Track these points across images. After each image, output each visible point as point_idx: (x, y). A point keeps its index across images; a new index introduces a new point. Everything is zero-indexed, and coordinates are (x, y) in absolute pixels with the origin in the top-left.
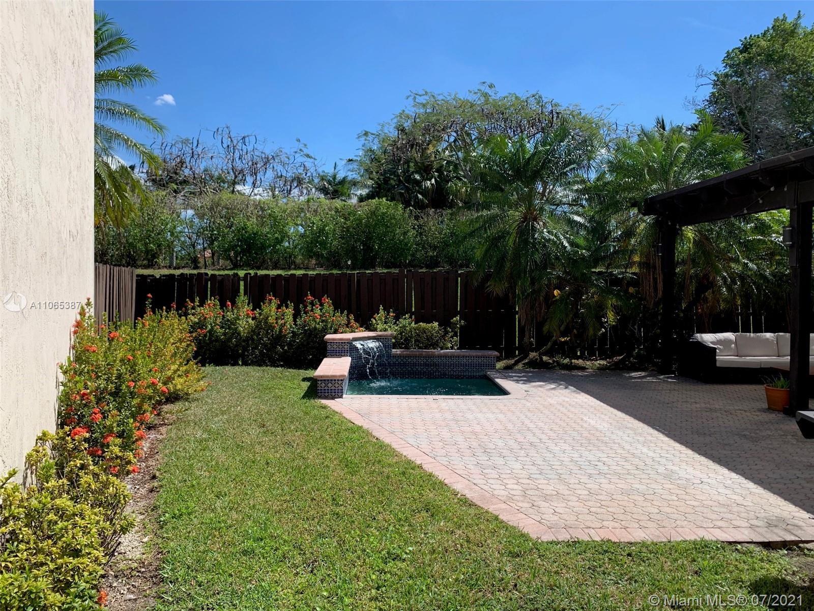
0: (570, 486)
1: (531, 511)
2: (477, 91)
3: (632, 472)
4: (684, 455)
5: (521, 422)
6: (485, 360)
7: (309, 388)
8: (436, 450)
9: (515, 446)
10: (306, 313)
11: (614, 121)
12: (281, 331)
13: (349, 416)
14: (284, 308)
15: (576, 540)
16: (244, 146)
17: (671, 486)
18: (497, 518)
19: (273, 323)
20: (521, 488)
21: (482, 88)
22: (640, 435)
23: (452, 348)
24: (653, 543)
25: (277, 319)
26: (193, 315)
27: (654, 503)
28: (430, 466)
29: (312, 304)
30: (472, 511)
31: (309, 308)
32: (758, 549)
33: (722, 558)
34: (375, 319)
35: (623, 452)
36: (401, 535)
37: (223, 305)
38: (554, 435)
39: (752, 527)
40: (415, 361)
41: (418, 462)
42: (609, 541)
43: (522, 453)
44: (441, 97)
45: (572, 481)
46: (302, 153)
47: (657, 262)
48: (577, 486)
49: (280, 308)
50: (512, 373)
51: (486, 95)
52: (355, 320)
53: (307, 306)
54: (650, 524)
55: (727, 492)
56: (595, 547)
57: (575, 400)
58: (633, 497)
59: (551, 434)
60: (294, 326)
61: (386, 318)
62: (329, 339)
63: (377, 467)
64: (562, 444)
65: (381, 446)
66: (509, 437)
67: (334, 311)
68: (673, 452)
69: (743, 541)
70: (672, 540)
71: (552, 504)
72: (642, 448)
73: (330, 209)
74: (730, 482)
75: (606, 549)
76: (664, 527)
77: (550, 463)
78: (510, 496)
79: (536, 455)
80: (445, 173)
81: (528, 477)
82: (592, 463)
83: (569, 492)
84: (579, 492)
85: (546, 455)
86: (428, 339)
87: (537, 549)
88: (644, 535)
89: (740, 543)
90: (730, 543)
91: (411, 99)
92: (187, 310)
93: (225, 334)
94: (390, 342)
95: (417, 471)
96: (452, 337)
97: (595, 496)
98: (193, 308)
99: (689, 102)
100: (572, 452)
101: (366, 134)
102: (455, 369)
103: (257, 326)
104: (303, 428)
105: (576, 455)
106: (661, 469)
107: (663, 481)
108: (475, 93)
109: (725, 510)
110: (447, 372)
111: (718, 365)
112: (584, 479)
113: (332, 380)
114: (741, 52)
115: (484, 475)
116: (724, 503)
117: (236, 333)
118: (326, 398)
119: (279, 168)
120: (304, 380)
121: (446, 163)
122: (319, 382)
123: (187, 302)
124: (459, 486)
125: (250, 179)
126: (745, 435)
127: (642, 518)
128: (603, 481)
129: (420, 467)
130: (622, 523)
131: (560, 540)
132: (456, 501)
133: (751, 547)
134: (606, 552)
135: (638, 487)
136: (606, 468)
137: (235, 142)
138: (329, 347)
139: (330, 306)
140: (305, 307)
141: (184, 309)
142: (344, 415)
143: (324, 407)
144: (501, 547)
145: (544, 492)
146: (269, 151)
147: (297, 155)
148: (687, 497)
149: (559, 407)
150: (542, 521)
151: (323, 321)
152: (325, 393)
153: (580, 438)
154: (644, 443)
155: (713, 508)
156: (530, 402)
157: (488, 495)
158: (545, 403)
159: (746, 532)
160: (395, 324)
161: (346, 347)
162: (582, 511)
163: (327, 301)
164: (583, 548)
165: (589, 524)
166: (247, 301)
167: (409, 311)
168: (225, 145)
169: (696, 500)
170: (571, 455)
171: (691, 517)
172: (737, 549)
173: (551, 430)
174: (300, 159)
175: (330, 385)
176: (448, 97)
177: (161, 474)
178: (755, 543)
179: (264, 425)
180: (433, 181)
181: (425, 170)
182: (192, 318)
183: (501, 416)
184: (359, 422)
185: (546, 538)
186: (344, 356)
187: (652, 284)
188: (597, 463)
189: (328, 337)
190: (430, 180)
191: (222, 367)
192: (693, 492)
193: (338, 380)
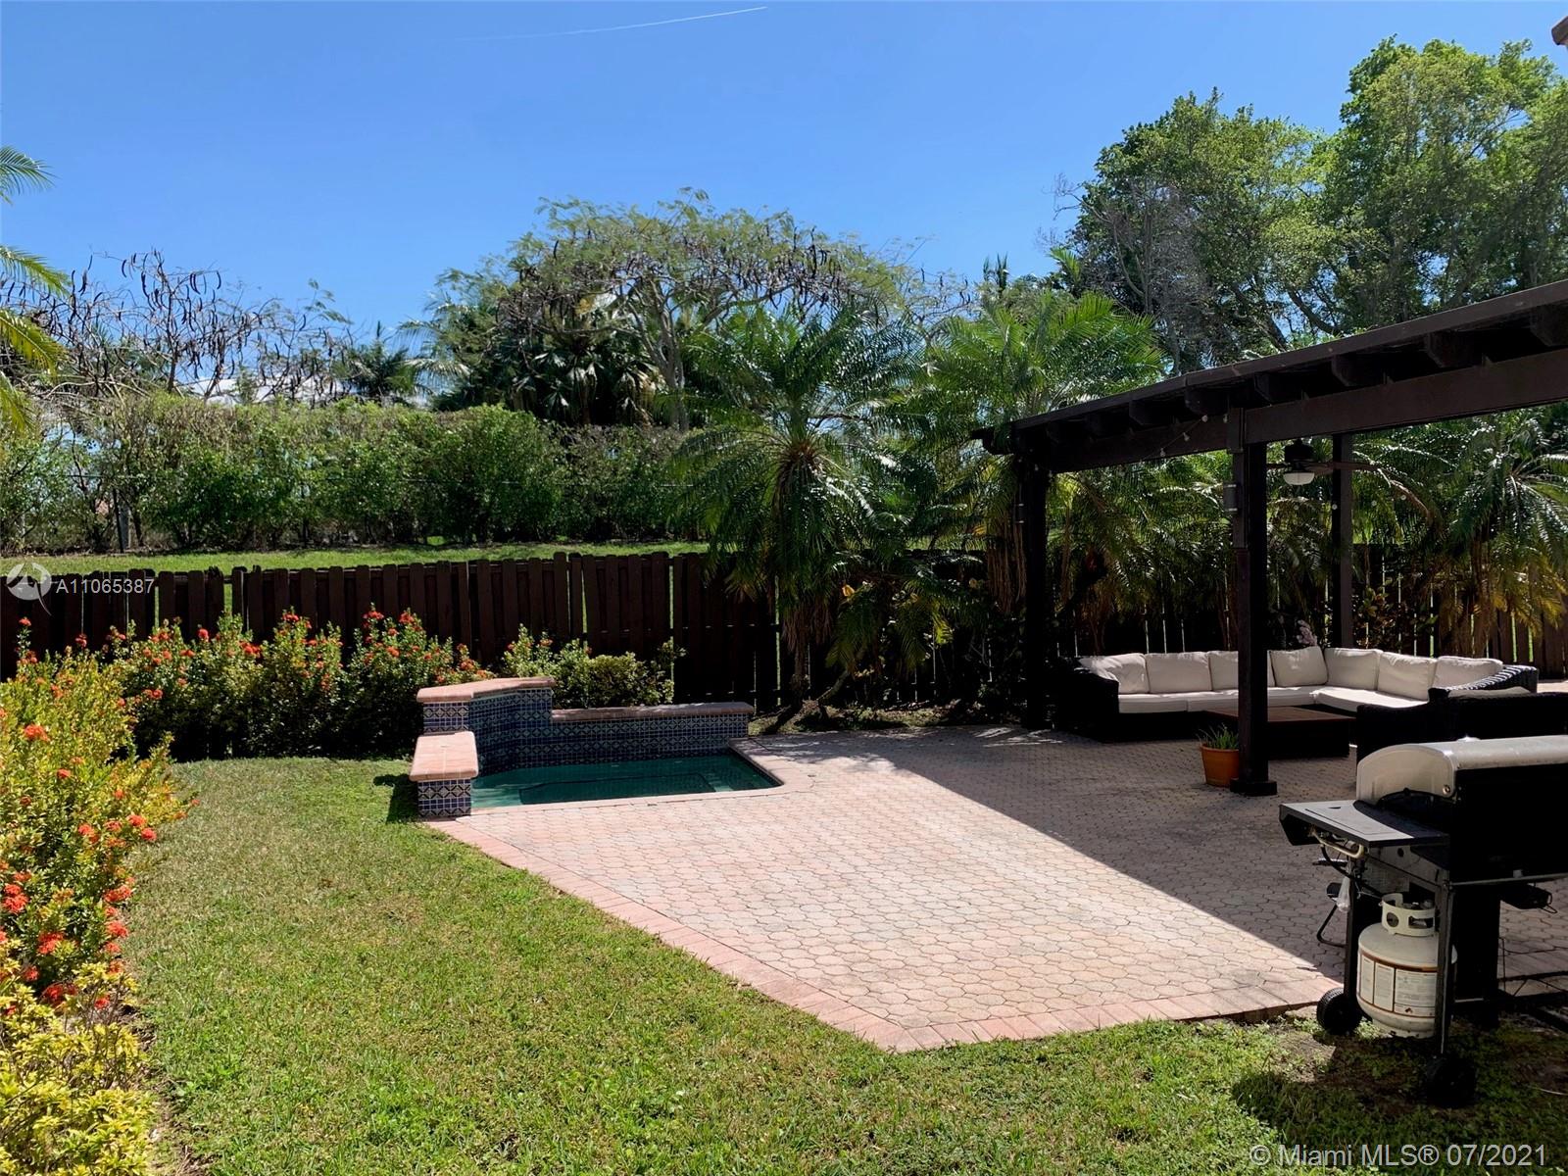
0: (923, 949)
1: (868, 1000)
2: (673, 204)
3: (1017, 914)
4: (1094, 878)
5: (815, 836)
6: (728, 722)
7: (393, 798)
8: (677, 904)
9: (816, 883)
10: (367, 645)
11: (918, 268)
12: (317, 685)
13: (497, 851)
14: (322, 637)
15: (954, 1044)
16: (192, 293)
17: (1083, 934)
18: (814, 1021)
19: (300, 669)
20: (842, 962)
21: (685, 199)
22: (1018, 845)
23: (663, 700)
24: (1073, 1036)
25: (307, 659)
26: (126, 657)
27: (1063, 966)
28: (674, 937)
29: (380, 626)
30: (768, 1012)
31: (373, 635)
32: (1228, 1027)
33: (1180, 1048)
34: (511, 651)
35: (997, 879)
36: (657, 1073)
37: (190, 635)
38: (876, 856)
39: (1215, 991)
40: (596, 729)
41: (652, 931)
42: (1006, 1040)
43: (830, 896)
44: (603, 213)
45: (925, 940)
46: (322, 310)
47: (1015, 534)
48: (934, 949)
49: (314, 638)
50: (781, 741)
51: (691, 212)
52: (473, 656)
53: (370, 631)
54: (1063, 1004)
55: (1170, 935)
56: (986, 1053)
57: (897, 787)
58: (1029, 959)
59: (870, 854)
60: (343, 672)
61: (534, 649)
62: (429, 699)
63: (578, 947)
64: (894, 873)
65: (575, 907)
66: (802, 867)
67: (428, 638)
68: (1076, 873)
69: (1205, 1015)
70: (1102, 1027)
71: (901, 984)
72: (1026, 870)
73: (387, 425)
74: (1170, 918)
75: (1004, 1054)
76: (1086, 1006)
77: (881, 909)
78: (827, 977)
79: (854, 897)
80: (614, 354)
81: (850, 939)
82: (949, 903)
83: (924, 961)
84: (940, 959)
85: (871, 896)
86: (616, 686)
87: (894, 1067)
88: (1058, 1024)
89: (1201, 1019)
90: (1188, 1021)
91: (546, 213)
92: (112, 648)
93: (197, 694)
94: (546, 697)
95: (654, 949)
96: (662, 679)
97: (967, 963)
98: (124, 644)
99: (1045, 238)
100: (914, 886)
101: (454, 276)
102: (673, 741)
103: (266, 676)
104: (411, 884)
105: (921, 892)
106: (1063, 906)
107: (1069, 927)
108: (672, 208)
109: (1172, 967)
110: (659, 747)
111: (1122, 710)
112: (944, 934)
113: (447, 782)
114: (1126, 151)
115: (775, 943)
116: (1167, 955)
117: (221, 692)
118: (437, 817)
119: (272, 341)
120: (379, 781)
121: (617, 336)
122: (422, 788)
123: (111, 633)
124: (734, 968)
125: (208, 362)
126: (1180, 835)
127: (1049, 994)
128: (974, 934)
129: (657, 939)
130: (1020, 1006)
131: (928, 1048)
132: (736, 996)
133: (1219, 1024)
134: (1004, 1059)
135: (1032, 941)
136: (975, 911)
137: (173, 285)
138: (428, 713)
139: (417, 630)
140: (366, 633)
141: (105, 647)
142: (484, 850)
143: (440, 837)
144: (833, 1070)
145: (883, 964)
146: (250, 305)
147: (311, 315)
148: (1111, 951)
149: (873, 803)
150: (891, 1017)
151: (404, 661)
152: (435, 807)
153: (922, 860)
154: (1027, 861)
155: (1152, 965)
156: (821, 796)
157: (790, 980)
158: (848, 797)
159: (1208, 999)
160: (551, 659)
161: (462, 712)
162: (952, 992)
163: (412, 620)
164: (967, 1058)
165: (967, 1014)
166: (241, 625)
167: (575, 633)
168: (150, 290)
169: (1125, 954)
170: (912, 892)
171: (1124, 984)
172: (1198, 1030)
173: (869, 847)
174: (316, 322)
175: (444, 792)
176: (617, 211)
177: (145, 1002)
178: (1222, 1017)
179: (329, 882)
180: (592, 370)
181: (574, 347)
182: (124, 664)
183: (778, 829)
184: (519, 862)
185: (903, 1047)
186: (459, 730)
187: (1007, 572)
188: (958, 904)
189: (424, 693)
190: (586, 367)
191: (198, 764)
192: (1118, 940)
193: (461, 782)
